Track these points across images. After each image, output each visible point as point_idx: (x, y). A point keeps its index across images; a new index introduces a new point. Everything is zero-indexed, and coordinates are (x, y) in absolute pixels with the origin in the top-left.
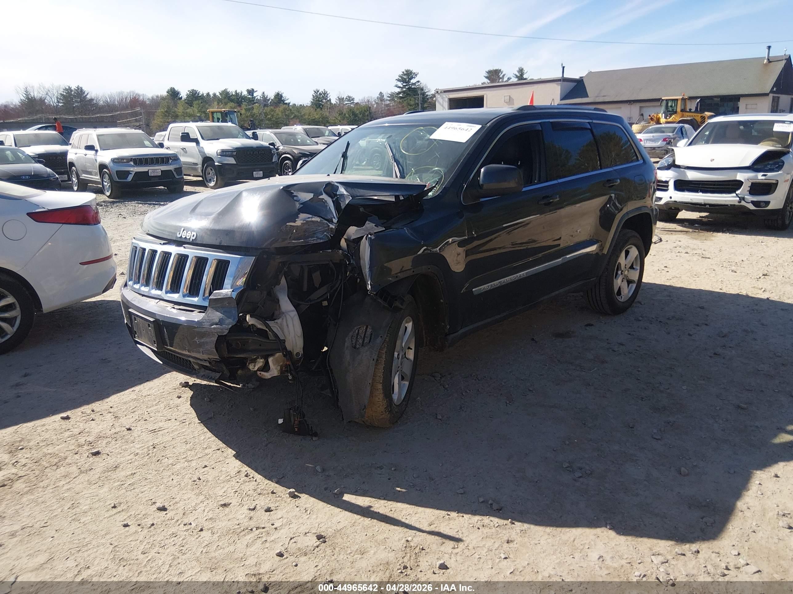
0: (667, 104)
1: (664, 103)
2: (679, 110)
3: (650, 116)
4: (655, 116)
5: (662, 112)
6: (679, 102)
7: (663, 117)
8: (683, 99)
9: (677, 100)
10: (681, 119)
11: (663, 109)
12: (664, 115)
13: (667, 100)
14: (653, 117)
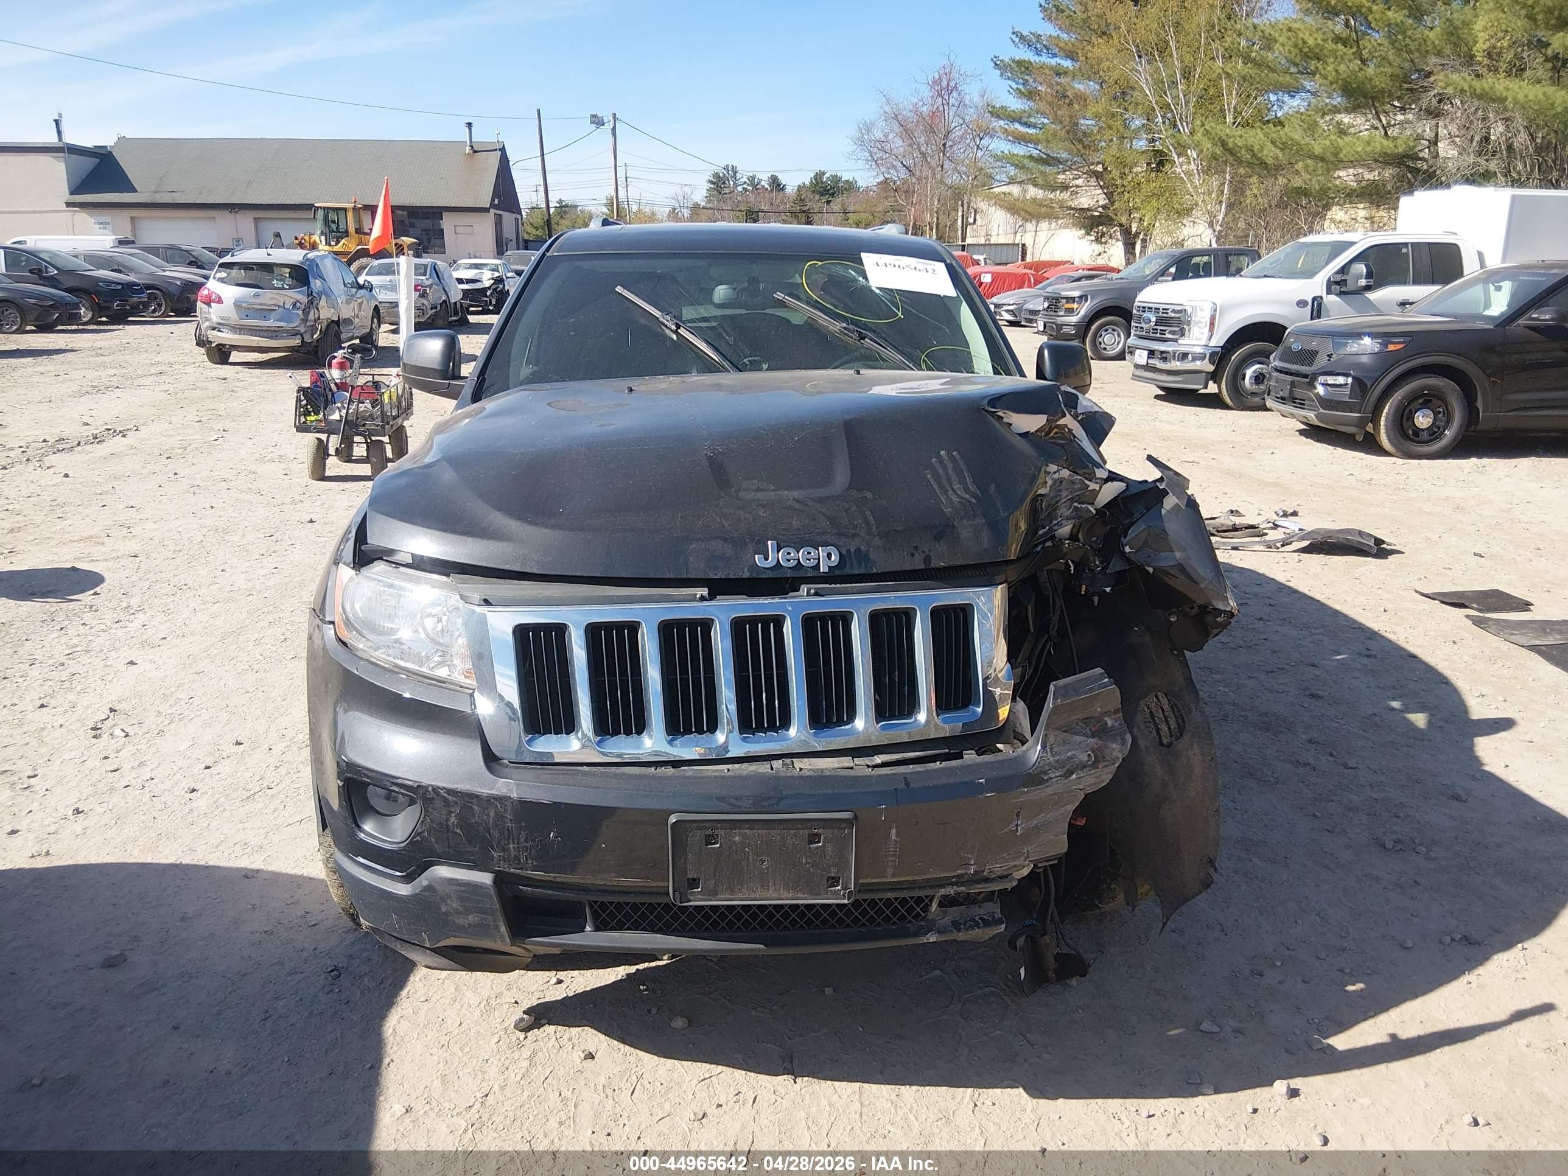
0: (326, 216)
1: (320, 214)
2: (351, 229)
3: (296, 238)
4: (307, 238)
5: (319, 232)
6: (350, 214)
7: (324, 242)
8: (354, 208)
9: (345, 209)
10: (360, 247)
11: (319, 226)
12: (323, 238)
13: (326, 210)
14: (303, 241)
